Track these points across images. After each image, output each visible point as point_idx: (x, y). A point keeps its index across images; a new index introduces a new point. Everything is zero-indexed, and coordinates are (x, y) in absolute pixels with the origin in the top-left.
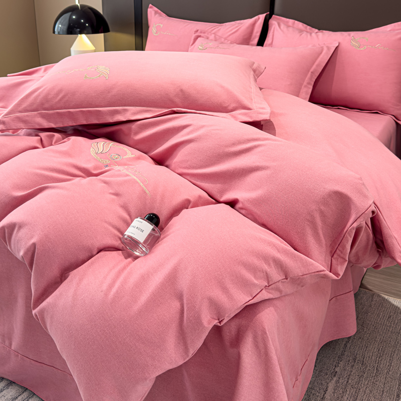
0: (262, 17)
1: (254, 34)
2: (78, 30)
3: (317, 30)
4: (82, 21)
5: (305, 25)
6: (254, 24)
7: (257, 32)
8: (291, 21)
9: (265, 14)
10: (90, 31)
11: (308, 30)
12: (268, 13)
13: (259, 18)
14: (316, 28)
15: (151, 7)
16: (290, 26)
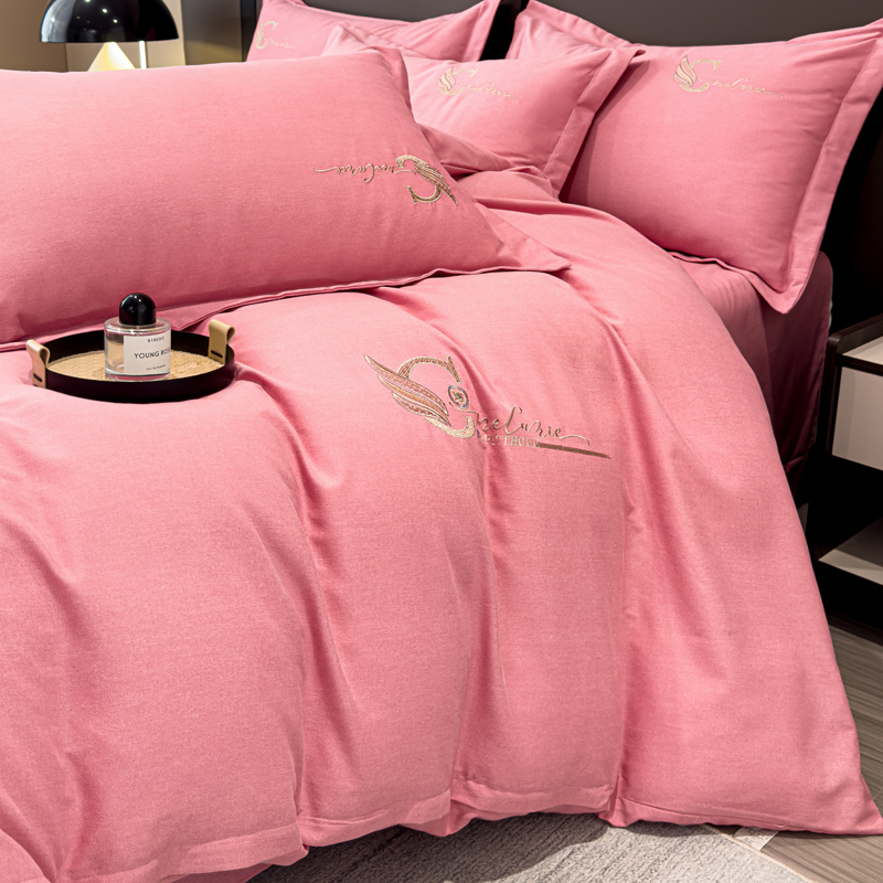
6: (472, 22)
7: (477, 43)
8: (569, 17)
11: (602, 42)
14: (625, 39)
16: (561, 31)
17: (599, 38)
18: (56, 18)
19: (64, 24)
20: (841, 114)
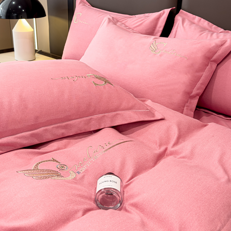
0: (167, 12)
1: (157, 28)
2: (15, 14)
3: (222, 30)
4: (20, 7)
5: (211, 24)
6: (158, 19)
7: (160, 27)
8: (197, 18)
9: (170, 9)
10: (26, 16)
11: (213, 30)
12: (175, 7)
13: (163, 13)
14: (222, 28)
16: (194, 23)
17: (211, 27)
18: (2, 9)
19: (5, 11)
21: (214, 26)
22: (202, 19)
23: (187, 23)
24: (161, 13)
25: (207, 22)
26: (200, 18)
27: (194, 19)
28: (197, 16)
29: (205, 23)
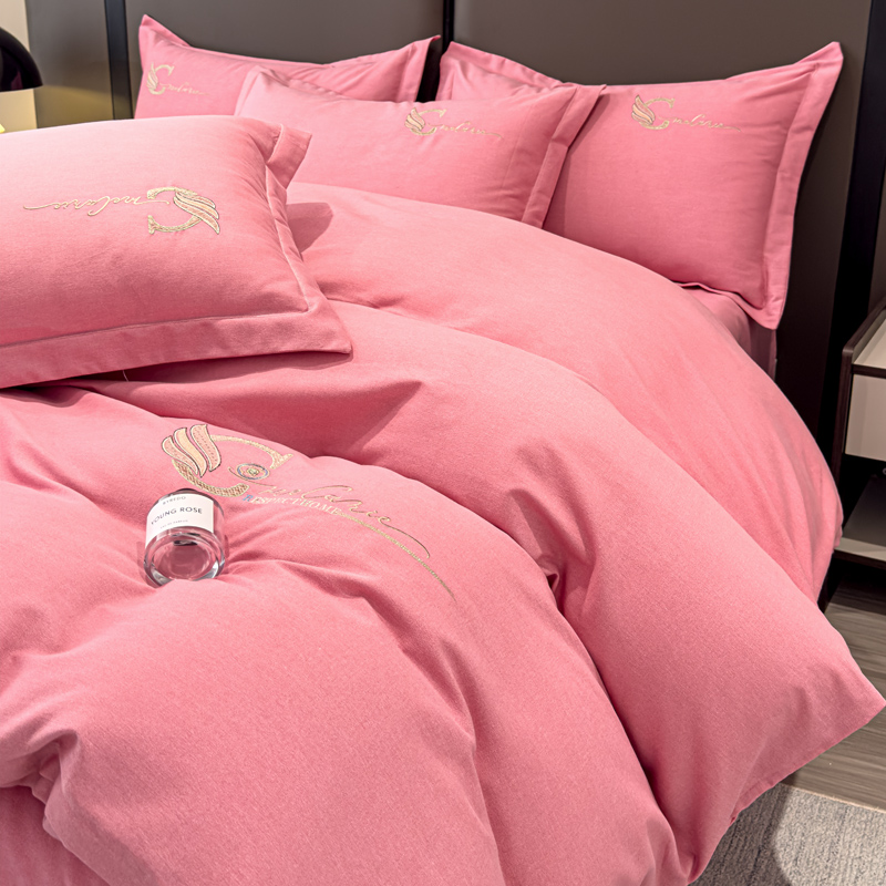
0: (422, 47)
3: (557, 82)
5: (528, 70)
6: (401, 66)
7: (410, 86)
8: (495, 59)
9: (429, 40)
11: (537, 82)
12: (438, 36)
13: (414, 51)
14: (556, 78)
15: (147, 23)
16: (490, 72)
17: (531, 77)
20: (788, 144)
21: (538, 75)
22: (508, 61)
23: (472, 70)
24: (407, 52)
25: (519, 65)
26: (503, 58)
27: (487, 61)
28: (494, 56)
29: (515, 69)
